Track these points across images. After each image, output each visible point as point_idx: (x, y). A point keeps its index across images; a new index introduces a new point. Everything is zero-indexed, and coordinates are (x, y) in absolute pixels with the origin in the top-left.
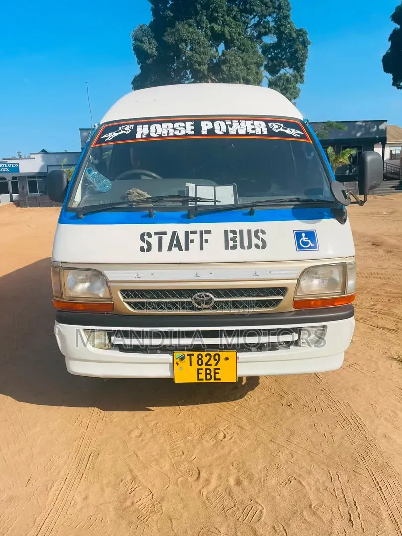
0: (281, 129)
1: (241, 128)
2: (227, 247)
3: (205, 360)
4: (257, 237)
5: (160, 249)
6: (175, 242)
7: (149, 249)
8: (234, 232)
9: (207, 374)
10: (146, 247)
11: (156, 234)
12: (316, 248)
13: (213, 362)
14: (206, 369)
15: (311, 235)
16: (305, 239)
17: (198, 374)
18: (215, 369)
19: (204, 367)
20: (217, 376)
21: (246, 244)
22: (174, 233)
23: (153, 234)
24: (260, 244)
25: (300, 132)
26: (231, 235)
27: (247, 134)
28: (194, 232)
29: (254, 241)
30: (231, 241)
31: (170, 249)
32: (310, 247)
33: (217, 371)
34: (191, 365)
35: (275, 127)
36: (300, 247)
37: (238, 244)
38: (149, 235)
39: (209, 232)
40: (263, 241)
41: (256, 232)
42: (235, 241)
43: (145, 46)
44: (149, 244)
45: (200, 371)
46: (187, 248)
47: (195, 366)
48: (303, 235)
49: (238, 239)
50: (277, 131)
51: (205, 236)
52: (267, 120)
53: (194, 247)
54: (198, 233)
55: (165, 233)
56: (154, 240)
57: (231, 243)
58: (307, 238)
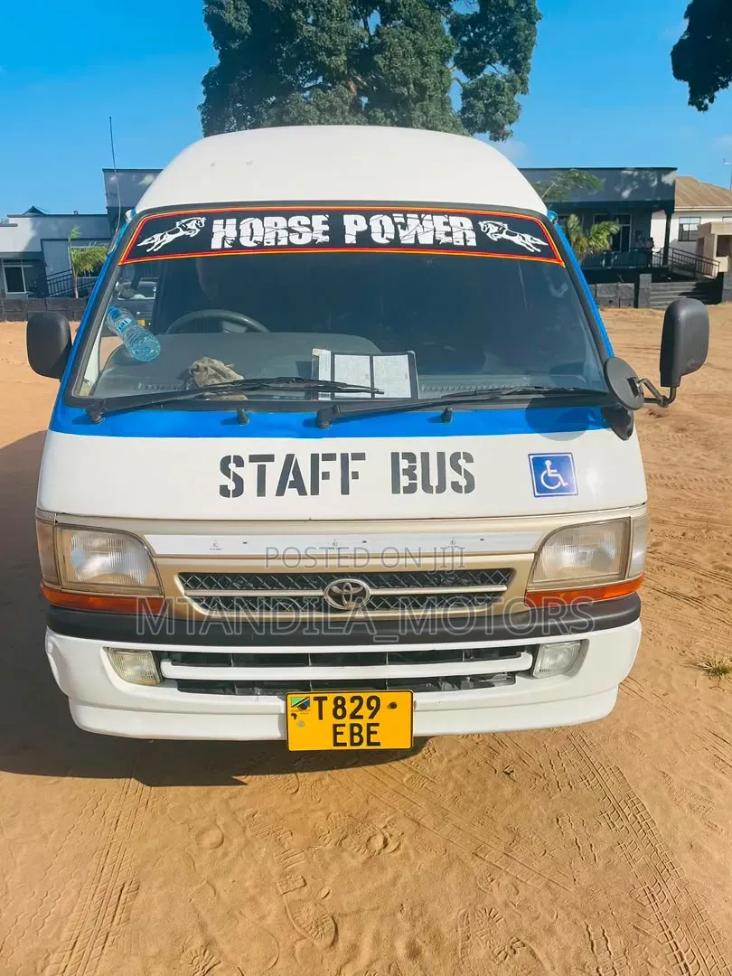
0: (504, 235)
1: (424, 232)
2: (396, 489)
3: (350, 707)
4: (457, 468)
5: (261, 490)
6: (291, 478)
7: (239, 491)
8: (410, 457)
9: (352, 734)
10: (232, 486)
11: (253, 458)
12: (573, 491)
13: (365, 711)
14: (352, 726)
15: (561, 462)
16: (551, 473)
17: (336, 733)
18: (369, 725)
19: (347, 721)
20: (373, 738)
21: (434, 482)
22: (290, 458)
23: (246, 460)
24: (463, 482)
25: (540, 242)
26: (404, 464)
27: (436, 244)
28: (329, 457)
29: (451, 475)
30: (405, 476)
31: (280, 492)
32: (561, 489)
33: (372, 729)
34: (321, 718)
35: (492, 230)
36: (540, 490)
37: (419, 481)
38: (239, 462)
39: (359, 457)
40: (469, 476)
41: (455, 456)
42: (413, 477)
43: (227, 15)
44: (239, 481)
45: (339, 729)
46: (315, 491)
47: (329, 720)
48: (548, 463)
49: (418, 472)
50: (495, 239)
51: (353, 466)
52: (477, 215)
53: (330, 487)
54: (339, 457)
55: (270, 458)
56: (249, 473)
57: (405, 481)
58: (556, 471)
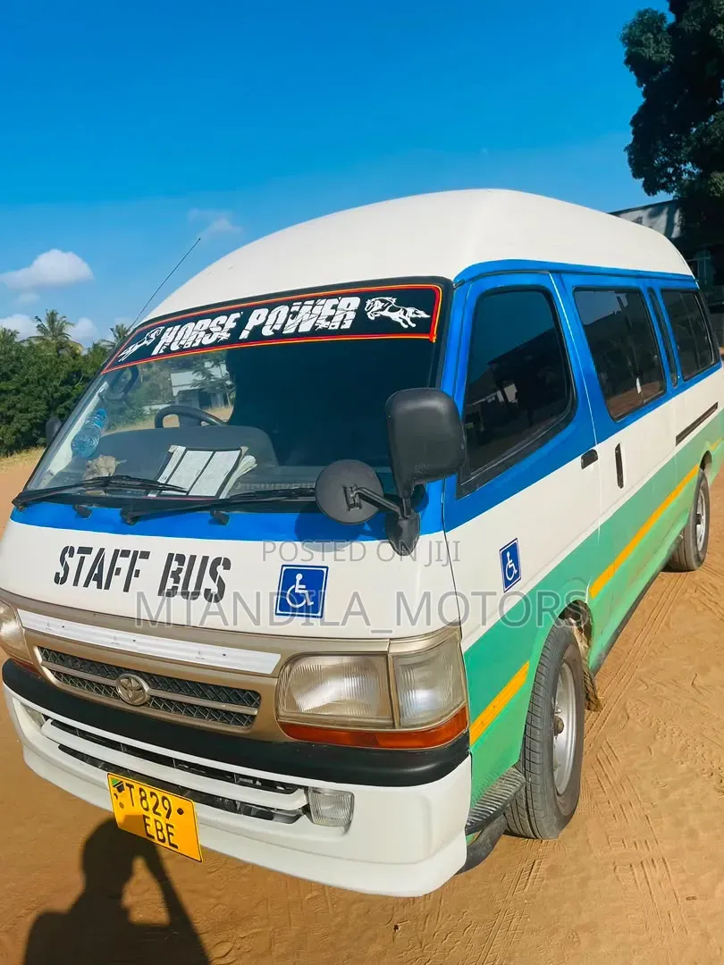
1: (307, 319)
2: (160, 593)
4: (214, 574)
5: (76, 583)
6: (96, 572)
7: (64, 580)
8: (181, 559)
9: (157, 830)
10: (62, 574)
11: (80, 550)
14: (155, 820)
15: (315, 578)
16: (299, 588)
18: (167, 825)
20: (172, 840)
21: (191, 588)
22: (102, 551)
23: (77, 551)
24: (215, 590)
25: (423, 315)
26: (175, 565)
27: (315, 332)
28: (126, 553)
29: (208, 583)
30: (176, 579)
33: (170, 830)
36: (283, 606)
37: (180, 586)
38: (72, 552)
39: (145, 555)
40: (221, 585)
41: (217, 561)
42: (177, 581)
43: (646, 51)
44: (67, 571)
45: (147, 820)
46: (107, 587)
48: (299, 577)
49: (182, 576)
50: (373, 318)
51: (140, 563)
52: (365, 290)
53: (117, 583)
54: (131, 555)
55: (90, 551)
56: (74, 563)
57: (170, 583)
58: (304, 587)
